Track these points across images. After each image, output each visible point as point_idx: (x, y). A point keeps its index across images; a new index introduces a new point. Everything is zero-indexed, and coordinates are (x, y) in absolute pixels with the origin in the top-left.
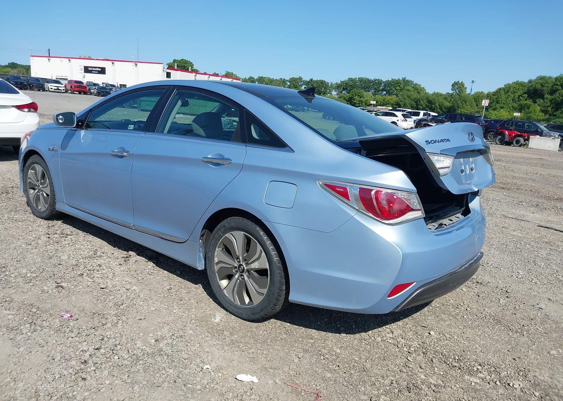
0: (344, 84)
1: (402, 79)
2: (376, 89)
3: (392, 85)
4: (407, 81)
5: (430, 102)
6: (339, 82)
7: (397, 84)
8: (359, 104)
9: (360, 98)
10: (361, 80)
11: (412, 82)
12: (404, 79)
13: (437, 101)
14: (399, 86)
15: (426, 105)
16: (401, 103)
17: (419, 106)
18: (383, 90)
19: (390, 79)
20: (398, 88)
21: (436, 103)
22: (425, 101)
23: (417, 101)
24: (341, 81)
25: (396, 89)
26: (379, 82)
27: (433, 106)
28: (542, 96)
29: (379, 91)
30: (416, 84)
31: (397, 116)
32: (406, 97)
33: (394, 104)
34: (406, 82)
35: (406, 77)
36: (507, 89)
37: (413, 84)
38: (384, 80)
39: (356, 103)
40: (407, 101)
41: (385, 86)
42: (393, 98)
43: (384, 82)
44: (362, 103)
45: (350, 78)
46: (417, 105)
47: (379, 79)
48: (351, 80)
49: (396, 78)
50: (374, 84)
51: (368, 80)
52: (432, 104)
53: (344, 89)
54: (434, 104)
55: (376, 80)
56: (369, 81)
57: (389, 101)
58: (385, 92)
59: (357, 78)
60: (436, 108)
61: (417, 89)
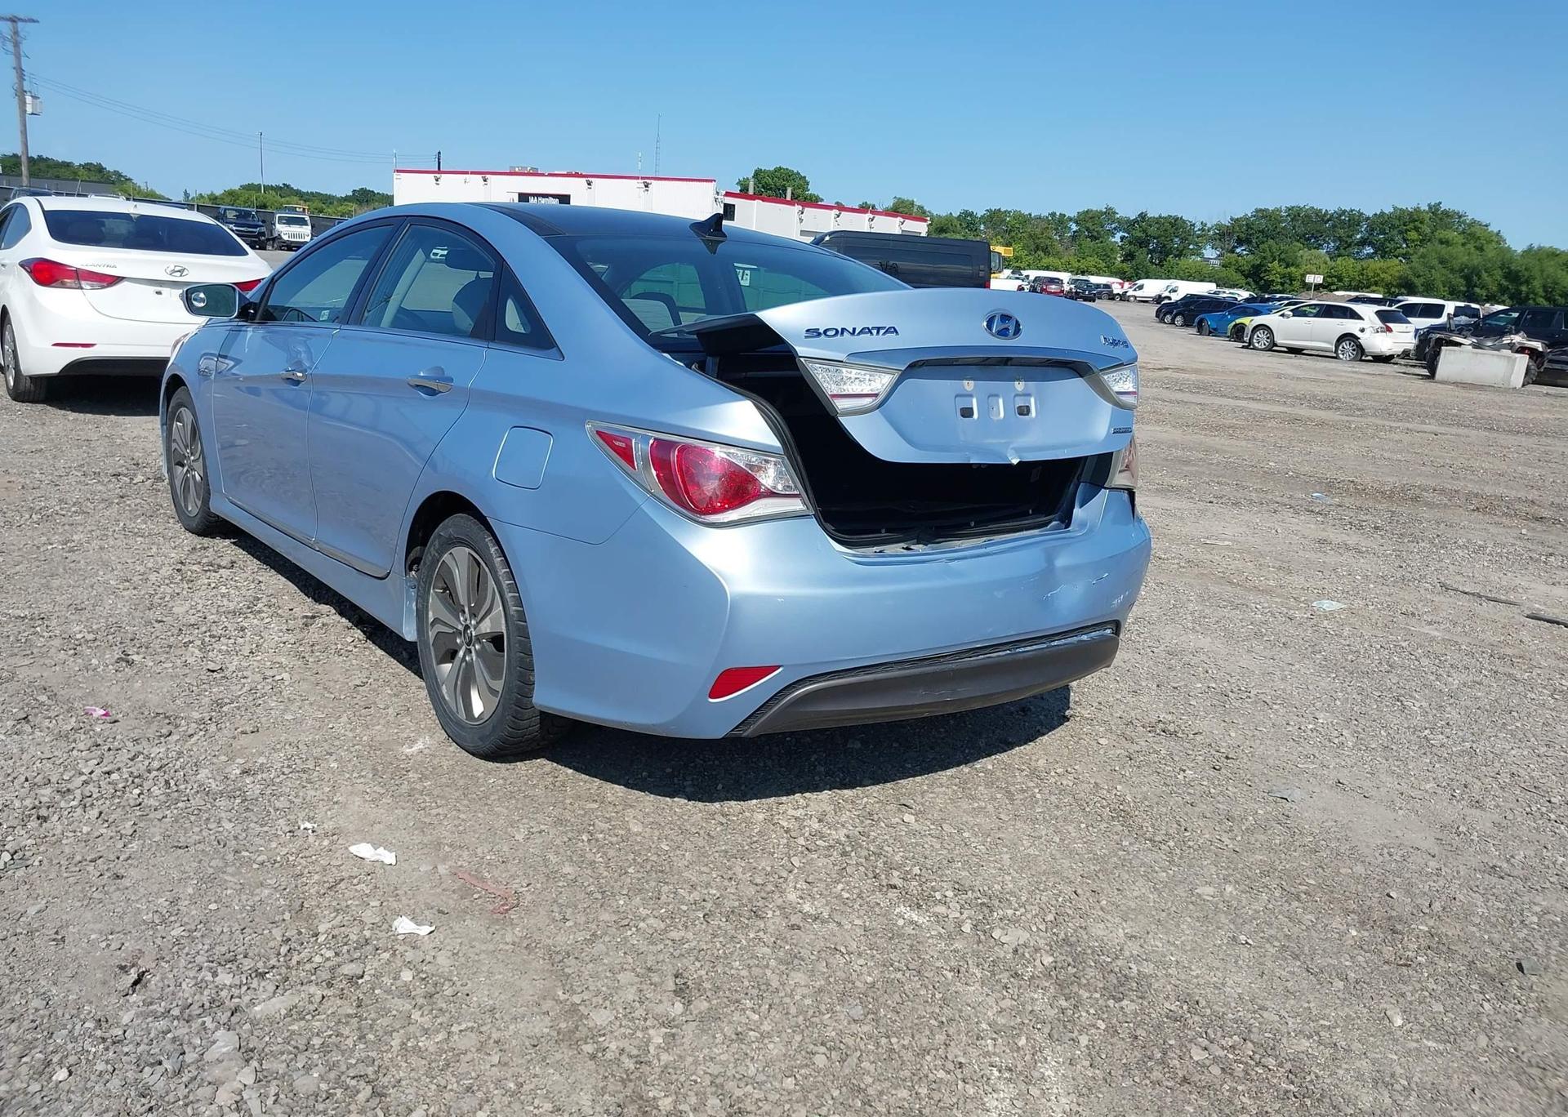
0: (1240, 226)
1: (1427, 208)
2: (1340, 238)
3: (1393, 227)
4: (1446, 213)
5: (1513, 276)
6: (1226, 221)
7: (1412, 225)
8: (1282, 284)
9: (1288, 266)
10: (1295, 214)
11: (1460, 217)
12: (1434, 209)
13: (1537, 274)
14: (1416, 229)
15: (1500, 285)
16: (1416, 280)
17: (1477, 290)
18: (1363, 243)
19: (1388, 210)
20: (1413, 235)
21: (1534, 279)
22: (1498, 274)
23: (1472, 273)
24: (1232, 219)
25: (1405, 240)
26: (1352, 220)
27: (1524, 288)
29: (1349, 246)
30: (1474, 223)
31: (1360, 318)
32: (1435, 262)
33: (1395, 283)
34: (1440, 217)
35: (1440, 203)
37: (1464, 222)
38: (1369, 212)
39: (1273, 281)
40: (1438, 275)
41: (1371, 230)
42: (1395, 267)
43: (1368, 218)
44: (1291, 281)
45: (1261, 210)
46: (1470, 284)
47: (1352, 211)
48: (1262, 214)
49: (1408, 204)
50: (1334, 226)
51: (1318, 213)
52: (1521, 284)
53: (1240, 242)
54: (1527, 282)
55: (1345, 211)
56: (1321, 217)
57: (1378, 275)
58: (1369, 250)
59: (1283, 208)
60: (1531, 296)
61: (1477, 236)
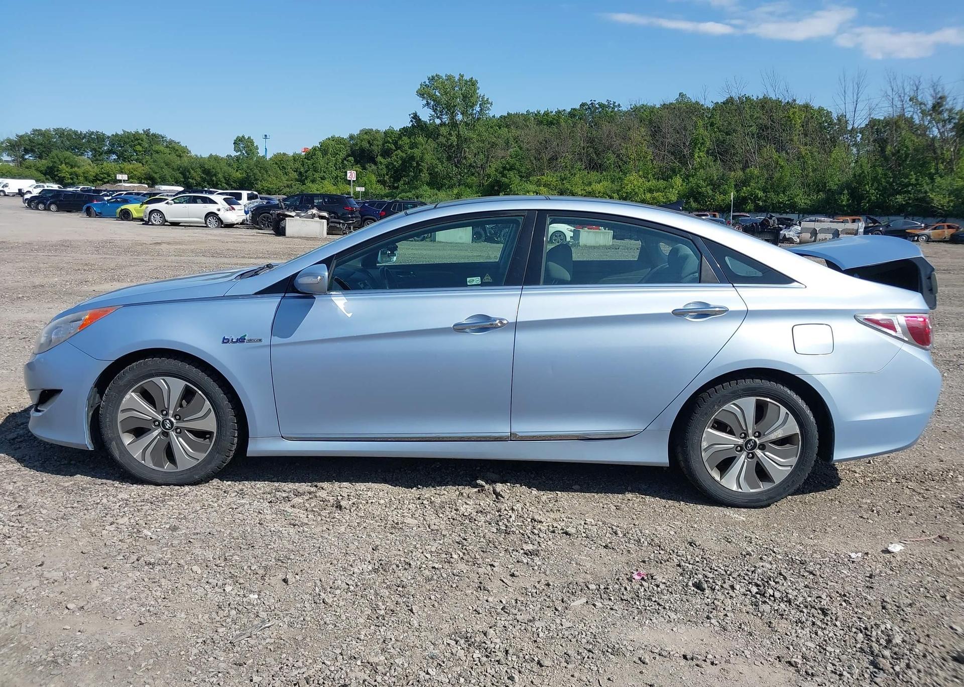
0: (24, 141)
1: (143, 132)
2: (95, 150)
3: (125, 143)
4: (154, 135)
5: (207, 172)
6: (13, 137)
7: (136, 142)
8: (72, 179)
9: (72, 167)
10: (61, 133)
11: (163, 138)
12: (147, 133)
13: (219, 170)
14: (140, 144)
15: (201, 177)
16: (155, 176)
17: (190, 180)
18: (110, 152)
19: (120, 132)
20: (138, 148)
21: (218, 173)
22: (199, 171)
23: (185, 170)
24: (17, 136)
25: (135, 151)
26: (100, 138)
27: (214, 178)
28: (373, 160)
29: (101, 154)
30: (171, 142)
31: (215, 203)
32: (163, 165)
33: (143, 177)
34: (154, 138)
35: (149, 129)
36: (324, 149)
37: (166, 140)
38: (109, 133)
39: (64, 177)
40: (167, 172)
41: (112, 145)
42: (137, 167)
43: (108, 137)
44: (77, 177)
45: (37, 130)
46: (185, 177)
47: (98, 132)
48: (38, 132)
49: (132, 129)
50: (89, 141)
51: (75, 133)
52: (212, 176)
53: (26, 151)
54: (215, 175)
55: (93, 133)
56: (79, 136)
57: (132, 172)
58: (114, 157)
59: (52, 129)
60: (219, 183)
61: (175, 149)
